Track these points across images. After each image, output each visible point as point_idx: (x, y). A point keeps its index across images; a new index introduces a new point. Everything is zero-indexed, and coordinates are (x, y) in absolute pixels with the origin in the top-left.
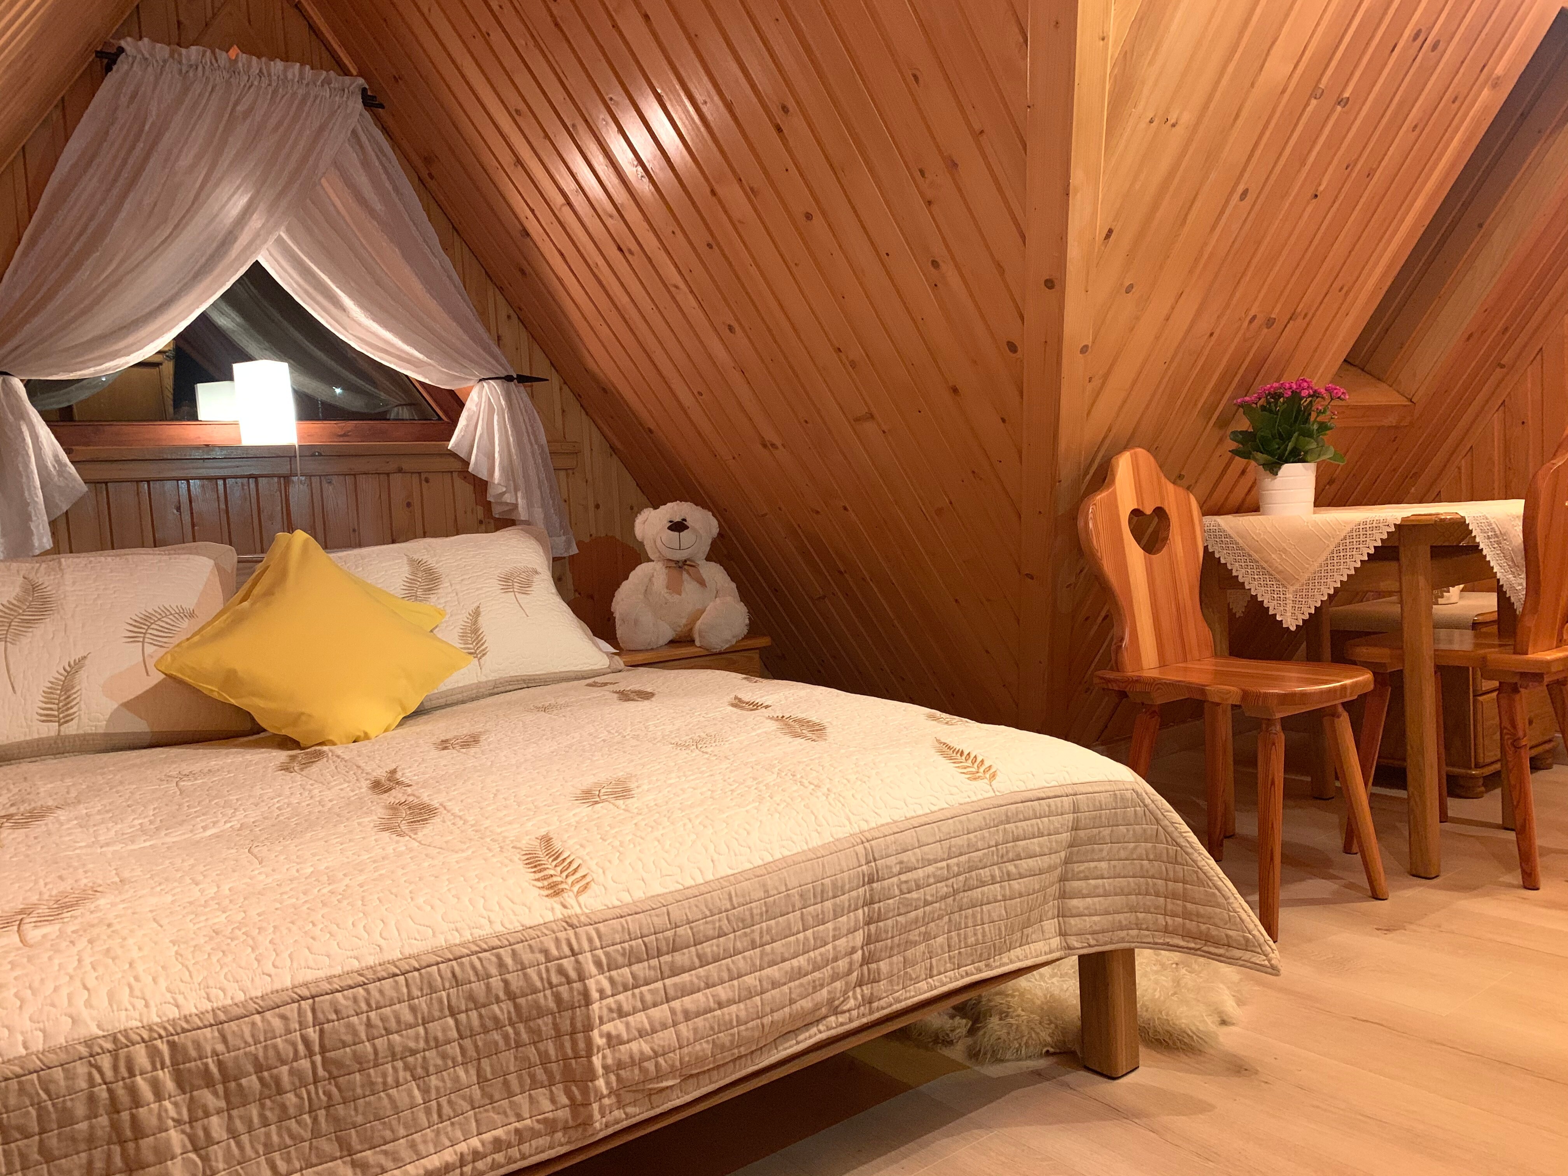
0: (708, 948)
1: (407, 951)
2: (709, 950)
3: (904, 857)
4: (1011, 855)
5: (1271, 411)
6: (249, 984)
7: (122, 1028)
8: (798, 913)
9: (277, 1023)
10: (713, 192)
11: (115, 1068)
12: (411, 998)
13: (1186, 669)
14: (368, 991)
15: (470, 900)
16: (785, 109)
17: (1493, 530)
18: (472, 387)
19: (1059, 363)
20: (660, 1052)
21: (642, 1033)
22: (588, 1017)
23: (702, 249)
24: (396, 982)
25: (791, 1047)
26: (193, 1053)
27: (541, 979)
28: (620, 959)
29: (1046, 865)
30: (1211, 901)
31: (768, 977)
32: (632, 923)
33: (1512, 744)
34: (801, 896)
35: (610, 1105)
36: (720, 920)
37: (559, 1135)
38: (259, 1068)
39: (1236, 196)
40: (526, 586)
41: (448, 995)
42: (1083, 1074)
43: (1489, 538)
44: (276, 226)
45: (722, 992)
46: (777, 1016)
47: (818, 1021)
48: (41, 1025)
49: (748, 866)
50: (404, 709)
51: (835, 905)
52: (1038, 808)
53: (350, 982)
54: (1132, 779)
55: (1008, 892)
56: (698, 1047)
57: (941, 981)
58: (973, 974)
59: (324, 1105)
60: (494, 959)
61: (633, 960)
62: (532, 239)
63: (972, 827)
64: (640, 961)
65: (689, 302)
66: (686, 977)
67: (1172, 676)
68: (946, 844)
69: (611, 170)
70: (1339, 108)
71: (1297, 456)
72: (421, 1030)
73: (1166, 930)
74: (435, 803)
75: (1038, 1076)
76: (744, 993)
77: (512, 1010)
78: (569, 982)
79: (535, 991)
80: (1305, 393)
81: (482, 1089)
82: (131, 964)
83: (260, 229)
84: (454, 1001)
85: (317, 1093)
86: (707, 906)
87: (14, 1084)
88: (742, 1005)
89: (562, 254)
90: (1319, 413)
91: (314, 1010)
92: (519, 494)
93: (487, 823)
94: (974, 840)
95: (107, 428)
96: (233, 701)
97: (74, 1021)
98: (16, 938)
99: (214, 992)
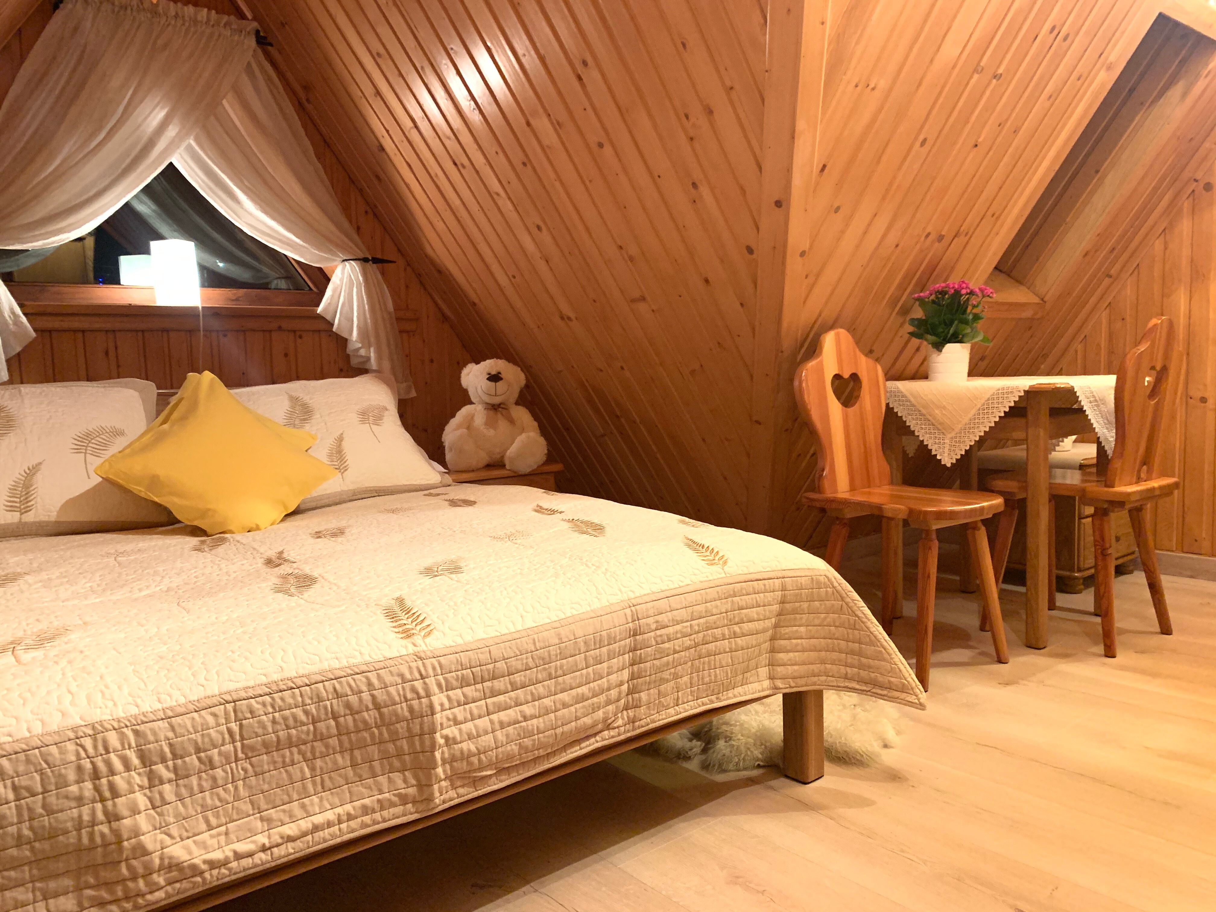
0: (518, 678)
1: (302, 672)
2: (518, 679)
3: (659, 618)
4: (737, 620)
5: (939, 305)
6: (188, 691)
7: (98, 720)
8: (583, 655)
9: (211, 720)
10: (528, 124)
11: (95, 747)
12: (304, 704)
13: (869, 493)
14: (273, 699)
15: (346, 640)
16: (585, 63)
17: (1094, 396)
18: (336, 267)
19: (784, 263)
20: (482, 750)
21: (470, 737)
22: (433, 723)
23: (519, 167)
24: (293, 693)
25: (576, 751)
26: (151, 738)
27: (399, 695)
28: (455, 683)
29: (761, 628)
30: (879, 657)
31: (560, 700)
32: (464, 658)
33: (1102, 553)
34: (585, 643)
35: (446, 787)
36: (527, 658)
37: (410, 806)
38: (198, 750)
39: (918, 144)
40: (378, 419)
41: (331, 704)
42: (783, 781)
43: (1091, 402)
44: (187, 135)
45: (528, 709)
46: (566, 728)
47: (595, 734)
48: (40, 717)
49: (548, 621)
50: (285, 507)
51: (609, 651)
52: (756, 586)
53: (261, 692)
54: (825, 568)
55: (734, 646)
56: (509, 748)
57: (684, 709)
58: (707, 704)
59: (242, 777)
60: (364, 680)
61: (464, 684)
62: (387, 154)
63: (709, 598)
64: (469, 685)
65: (507, 206)
66: (501, 698)
67: (859, 498)
68: (690, 610)
69: (450, 102)
70: (994, 81)
71: (956, 339)
72: (311, 727)
73: (846, 677)
74: (315, 574)
75: (751, 781)
76: (543, 711)
77: (377, 716)
78: (419, 698)
79: (395, 704)
80: (964, 292)
81: (354, 771)
82: (101, 677)
83: (175, 137)
84: (335, 707)
85: (237, 768)
86: (517, 648)
87: (22, 756)
88: (541, 719)
89: (409, 166)
90: (974, 306)
91: (235, 711)
92: (372, 350)
93: (355, 588)
94: (710, 607)
95: (50, 288)
96: (156, 499)
97: (63, 715)
98: (13, 659)
99: (163, 697)
